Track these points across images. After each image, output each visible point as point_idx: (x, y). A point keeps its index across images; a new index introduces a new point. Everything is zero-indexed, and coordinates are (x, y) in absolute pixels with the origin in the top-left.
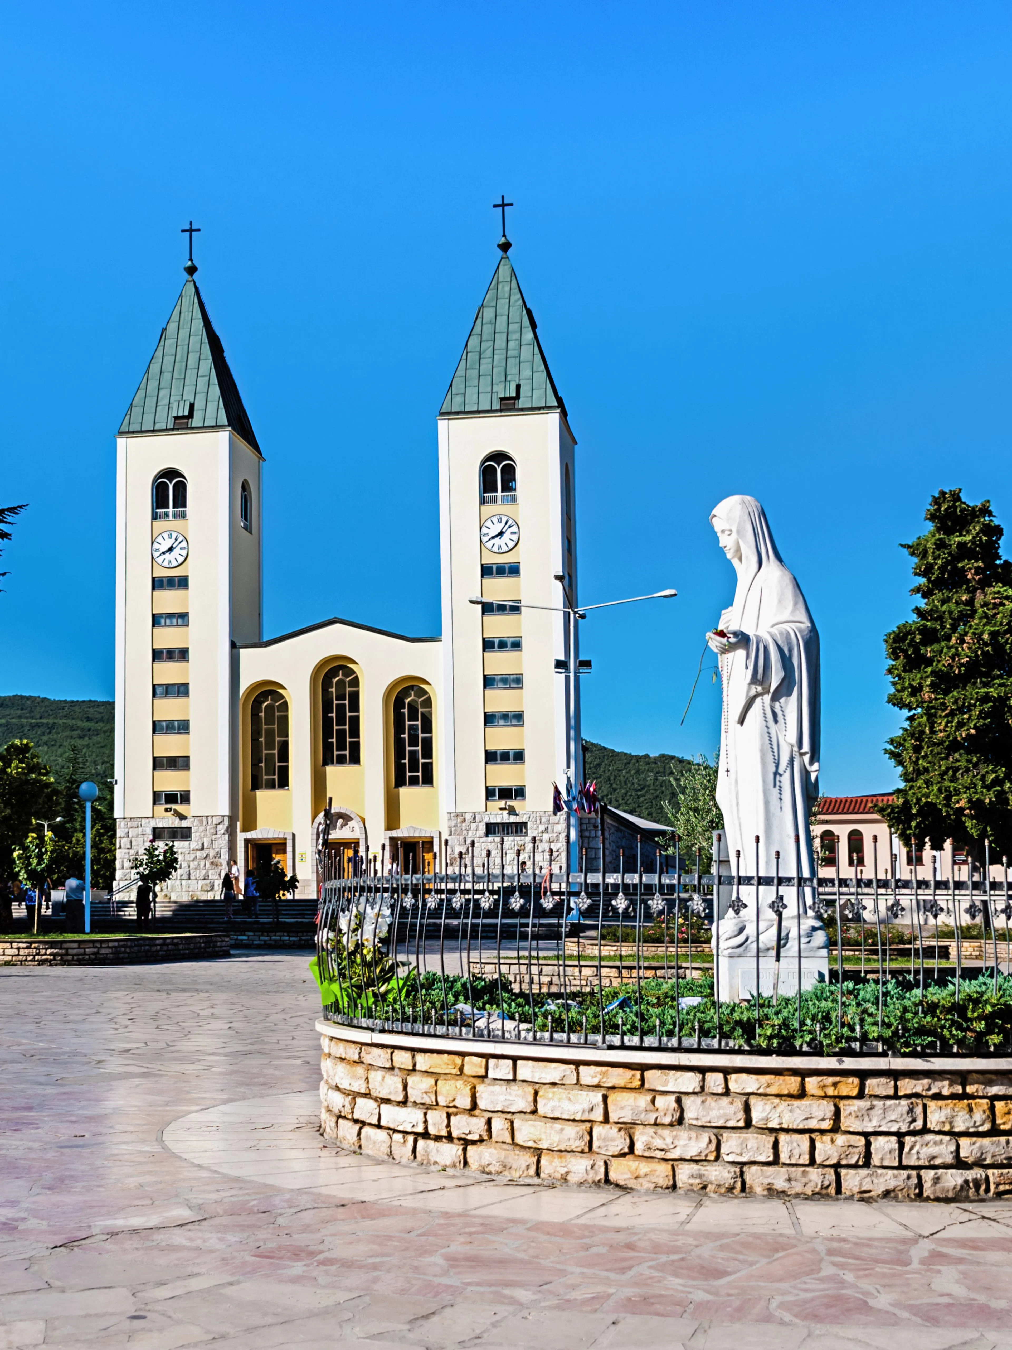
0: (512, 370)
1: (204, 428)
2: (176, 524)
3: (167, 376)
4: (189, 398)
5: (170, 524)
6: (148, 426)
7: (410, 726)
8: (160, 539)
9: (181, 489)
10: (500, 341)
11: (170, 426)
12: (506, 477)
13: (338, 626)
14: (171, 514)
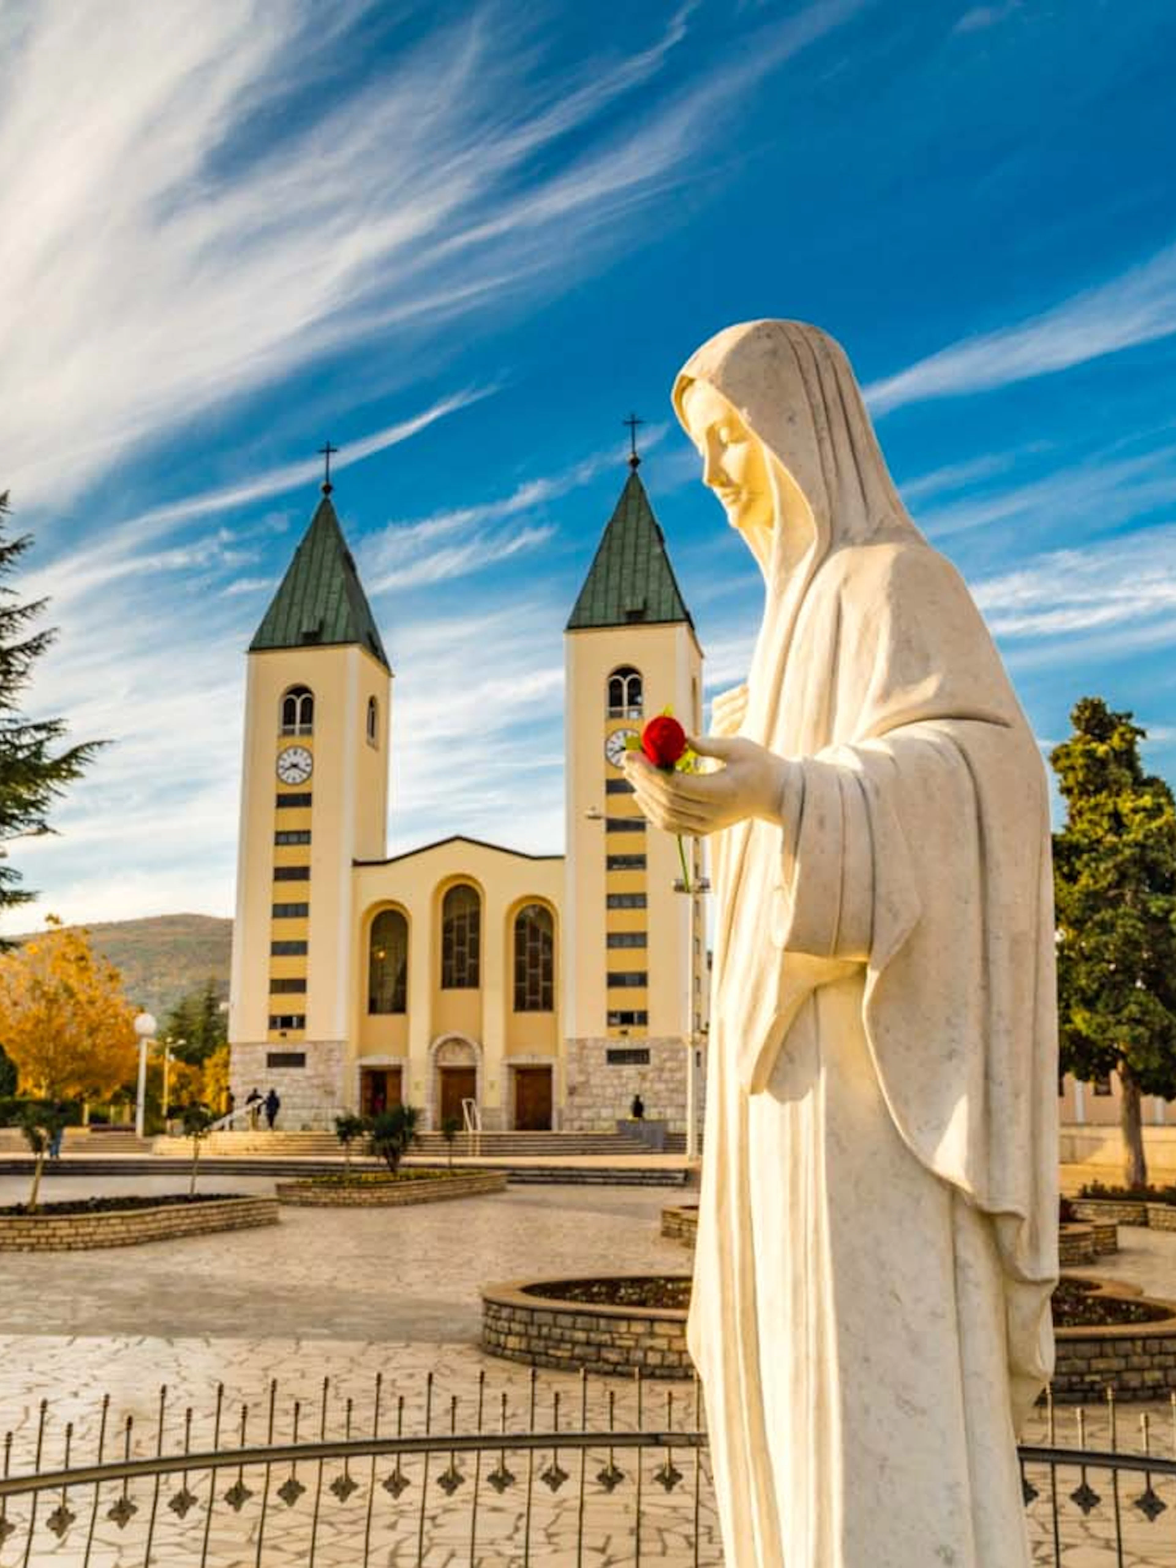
0: (640, 583)
1: (333, 643)
2: (303, 741)
3: (299, 594)
4: (319, 613)
5: (297, 740)
6: (278, 642)
7: (531, 948)
8: (285, 756)
9: (308, 705)
10: (629, 557)
11: (300, 642)
12: (633, 691)
13: (458, 843)
14: (297, 731)
